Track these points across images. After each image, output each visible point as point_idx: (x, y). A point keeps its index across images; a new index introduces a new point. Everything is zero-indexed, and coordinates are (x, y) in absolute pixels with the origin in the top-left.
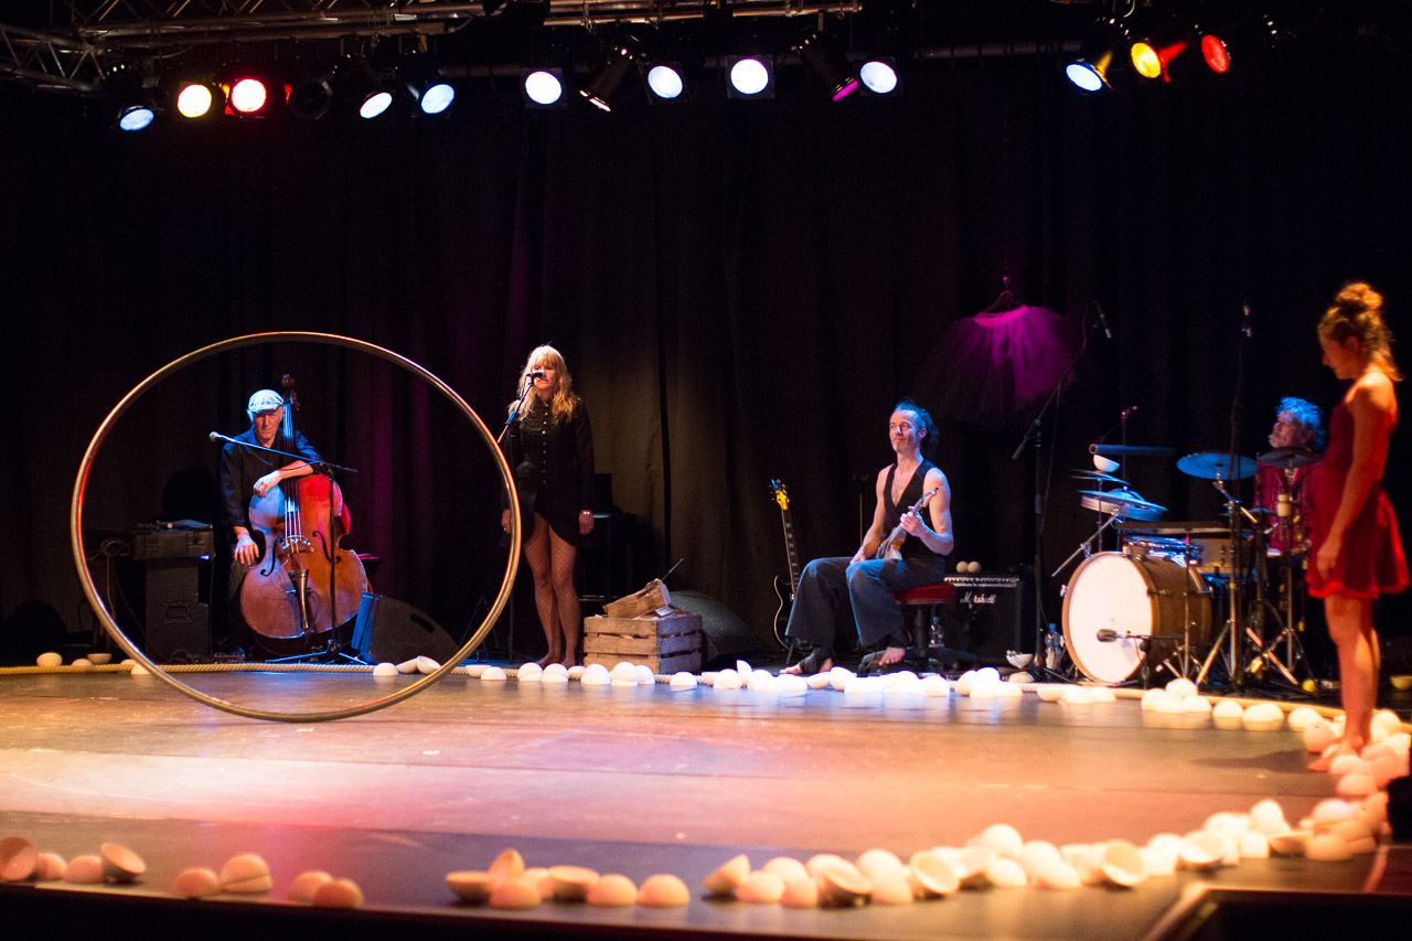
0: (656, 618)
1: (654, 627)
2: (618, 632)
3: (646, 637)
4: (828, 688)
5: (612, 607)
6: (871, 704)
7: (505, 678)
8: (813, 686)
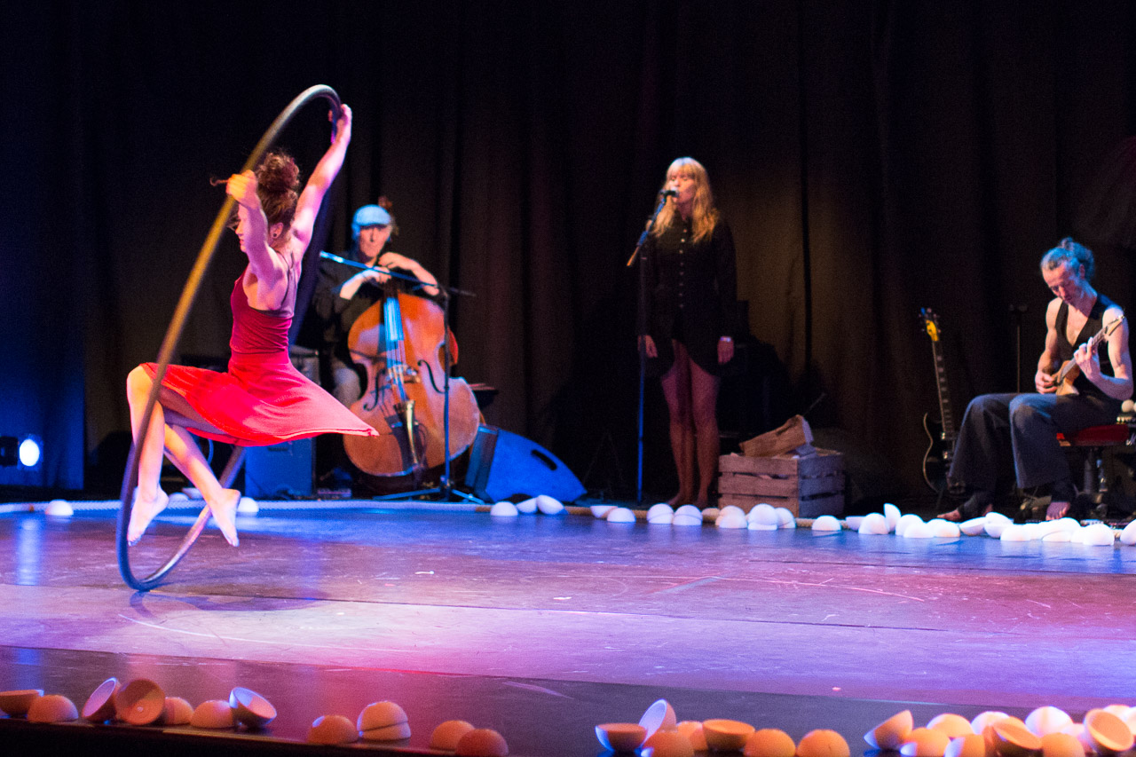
0: (796, 457)
1: (795, 467)
2: (755, 471)
3: (786, 478)
4: (983, 535)
5: (750, 445)
6: (1030, 552)
7: (634, 519)
8: (966, 532)
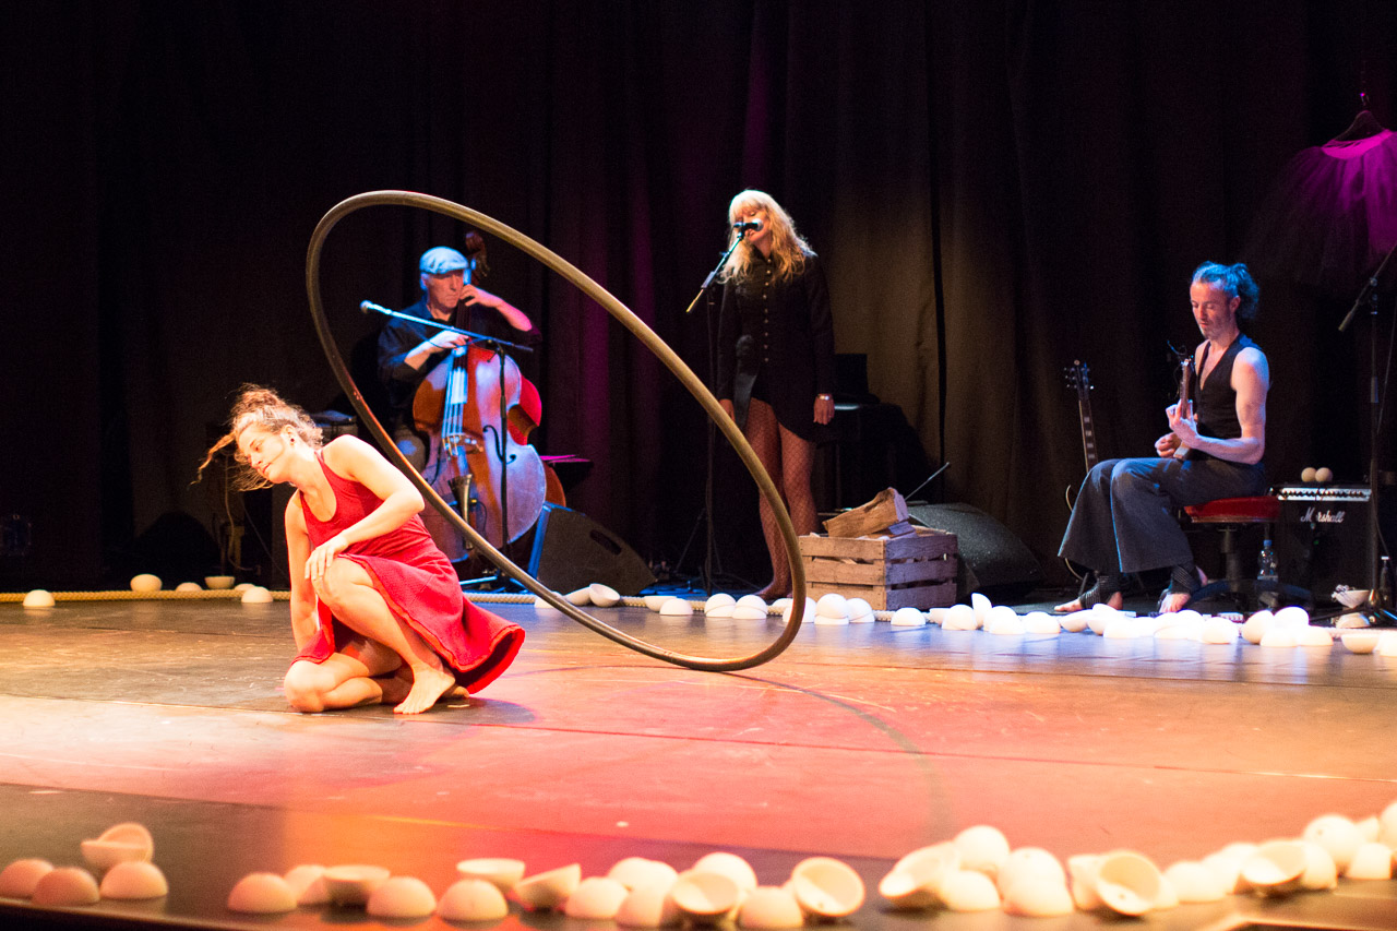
0: (884, 538)
1: (881, 550)
2: (836, 555)
3: (871, 563)
4: (1085, 631)
5: (834, 524)
7: (692, 613)
8: (1066, 627)
